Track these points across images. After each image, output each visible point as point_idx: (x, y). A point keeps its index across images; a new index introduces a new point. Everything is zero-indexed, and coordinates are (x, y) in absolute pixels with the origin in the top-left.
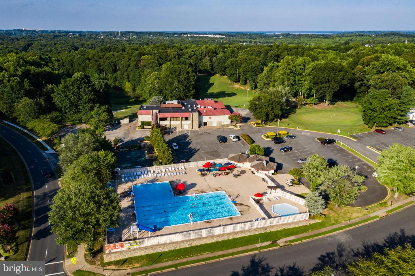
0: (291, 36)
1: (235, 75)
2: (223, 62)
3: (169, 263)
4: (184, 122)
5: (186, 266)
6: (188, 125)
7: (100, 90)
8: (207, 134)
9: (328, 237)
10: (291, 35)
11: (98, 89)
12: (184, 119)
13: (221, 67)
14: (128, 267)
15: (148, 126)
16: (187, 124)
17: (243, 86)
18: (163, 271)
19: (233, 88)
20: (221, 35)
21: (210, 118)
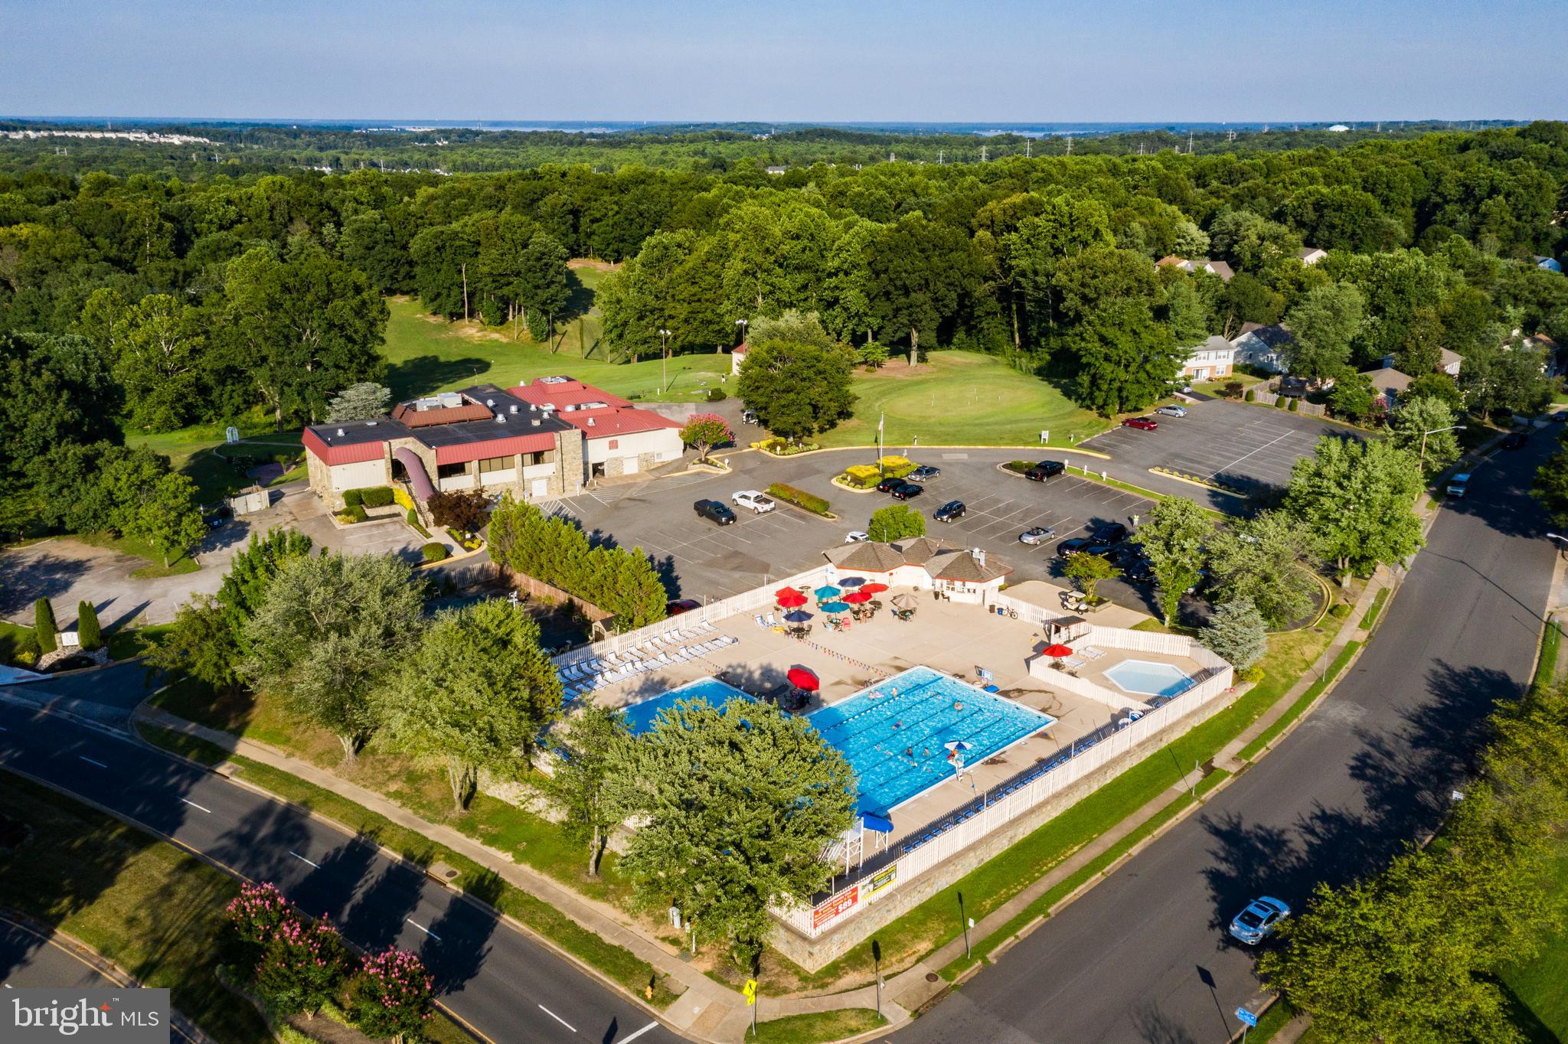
0: (478, 139)
1: (455, 291)
2: (386, 241)
3: (1010, 910)
4: (532, 471)
5: (1064, 900)
6: (545, 481)
7: (85, 378)
8: (633, 503)
9: (1309, 719)
10: (477, 134)
11: (79, 379)
12: (528, 458)
13: (380, 261)
14: (902, 960)
15: (381, 505)
16: (542, 478)
17: (497, 332)
18: (1019, 933)
19: (458, 340)
20: (189, 134)
21: (614, 445)
